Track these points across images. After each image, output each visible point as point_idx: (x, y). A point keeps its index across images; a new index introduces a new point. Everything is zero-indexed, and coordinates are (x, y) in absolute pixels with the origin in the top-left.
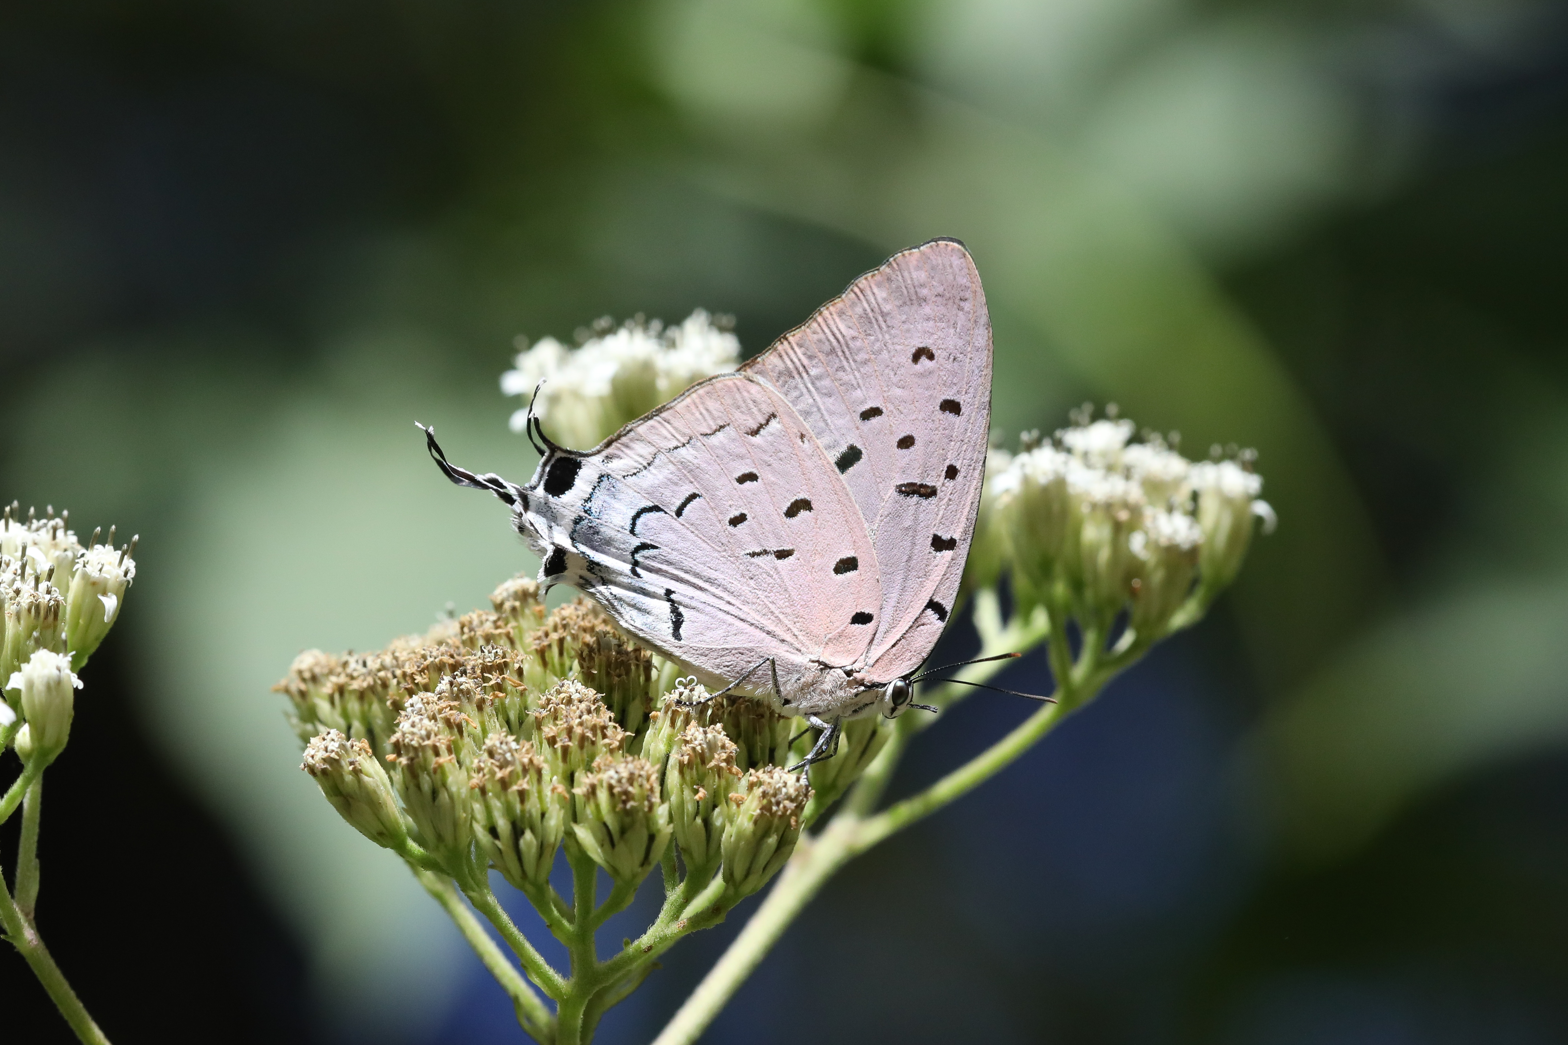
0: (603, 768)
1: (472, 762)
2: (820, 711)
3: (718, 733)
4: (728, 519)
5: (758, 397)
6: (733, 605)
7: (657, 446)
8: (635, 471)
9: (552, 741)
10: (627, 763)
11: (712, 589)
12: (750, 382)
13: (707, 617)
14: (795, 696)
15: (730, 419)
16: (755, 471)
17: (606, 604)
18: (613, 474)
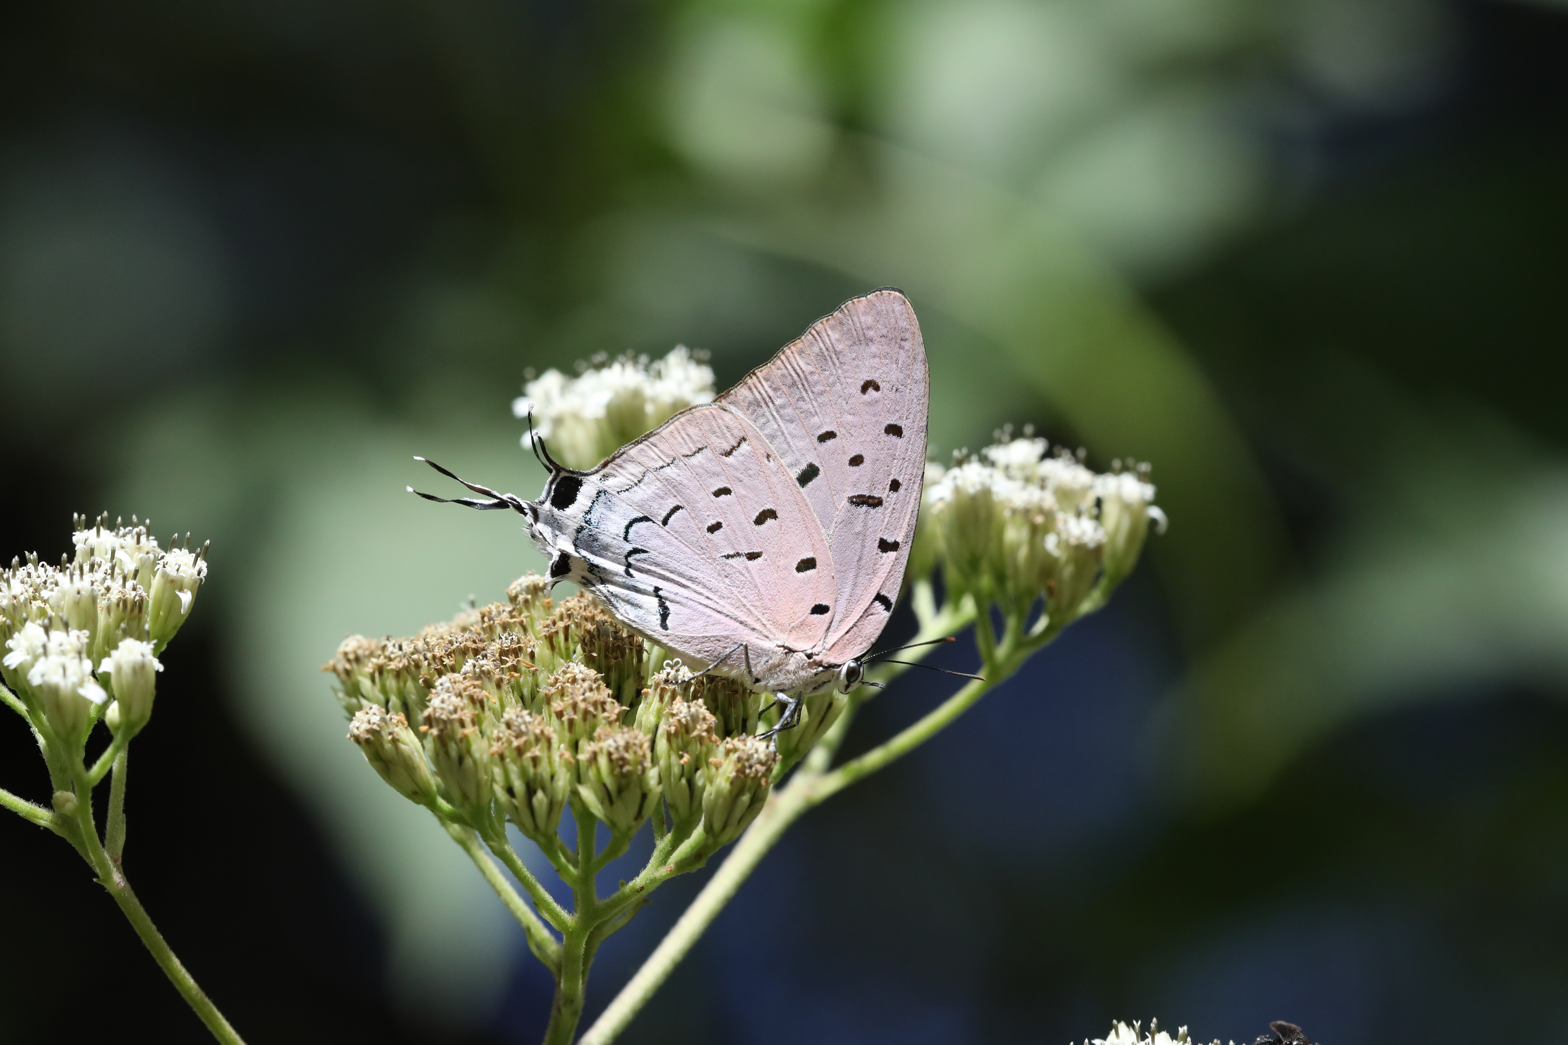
0: (603, 737)
1: (492, 733)
2: (785, 688)
3: (700, 707)
4: (707, 527)
5: (731, 424)
6: (712, 600)
7: (646, 466)
8: (628, 487)
9: (560, 715)
10: (623, 733)
11: (694, 586)
12: (724, 411)
13: (690, 610)
14: (764, 676)
15: (707, 442)
16: (729, 486)
17: (604, 600)
18: (609, 490)
